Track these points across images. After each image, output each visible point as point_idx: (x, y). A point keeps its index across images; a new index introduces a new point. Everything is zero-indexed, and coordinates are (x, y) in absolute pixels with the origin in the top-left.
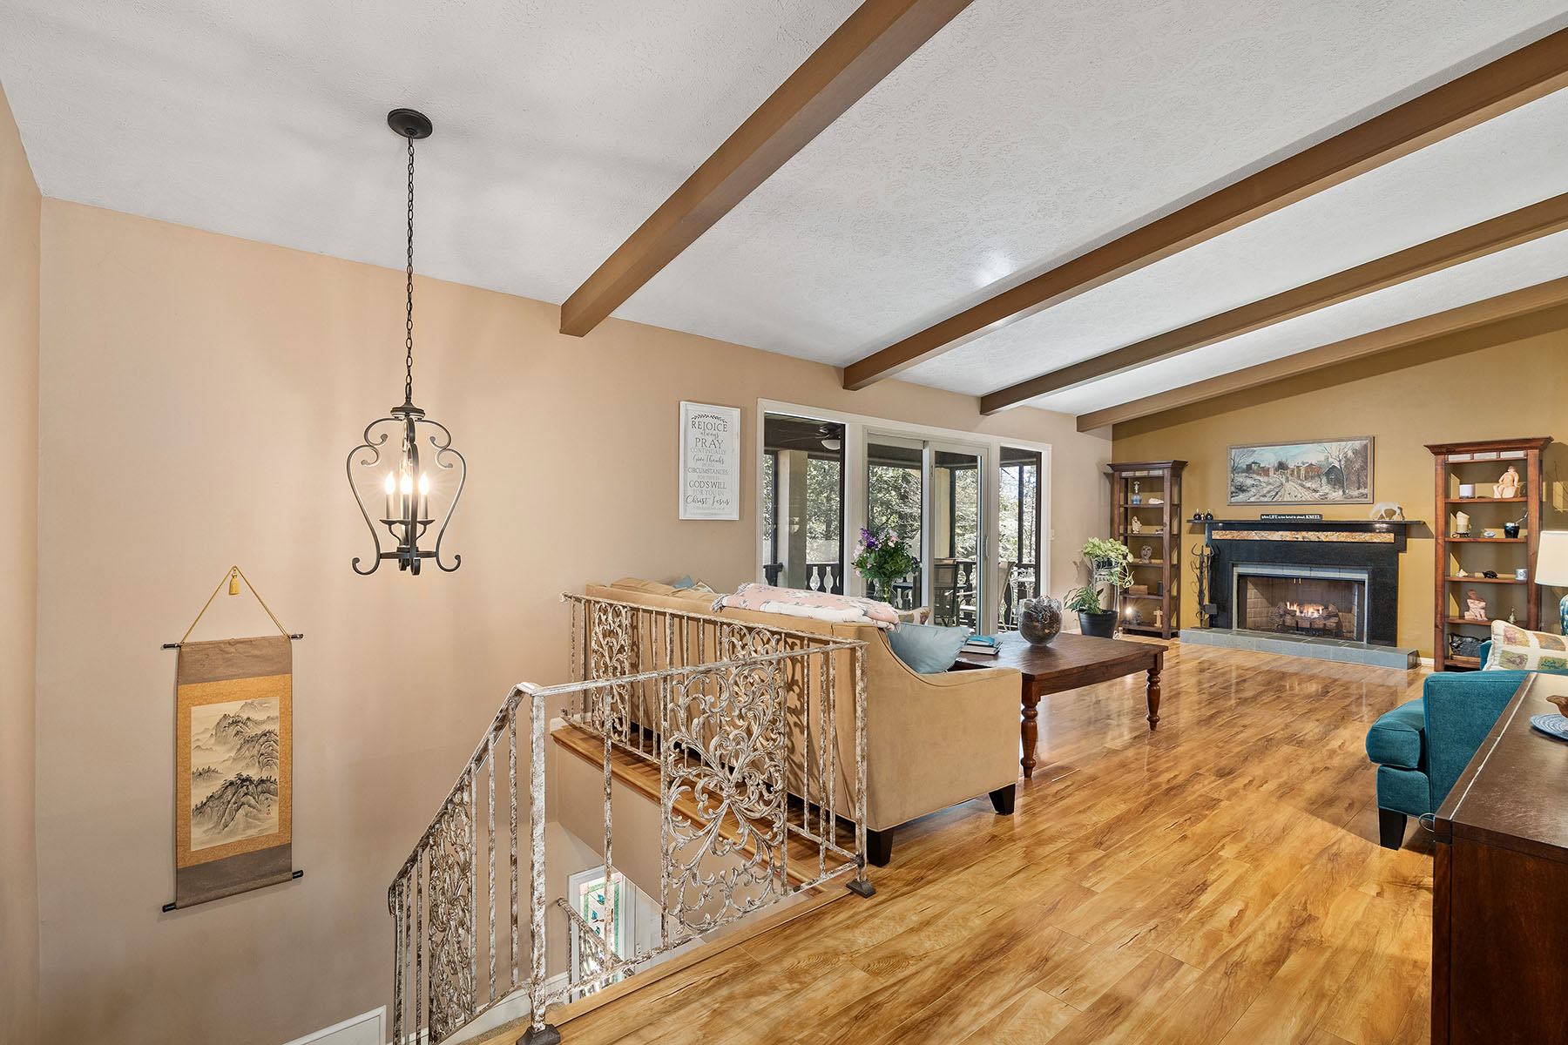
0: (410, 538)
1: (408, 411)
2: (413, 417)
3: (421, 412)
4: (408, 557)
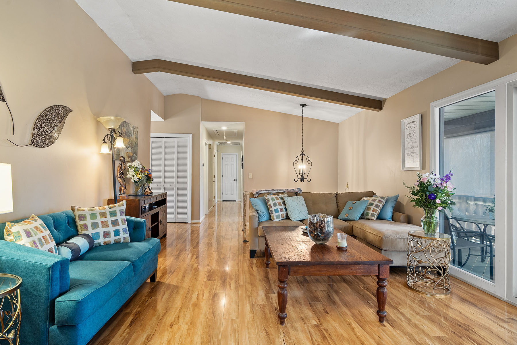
0: (302, 176)
1: (302, 154)
2: (303, 155)
3: (305, 154)
4: (302, 179)
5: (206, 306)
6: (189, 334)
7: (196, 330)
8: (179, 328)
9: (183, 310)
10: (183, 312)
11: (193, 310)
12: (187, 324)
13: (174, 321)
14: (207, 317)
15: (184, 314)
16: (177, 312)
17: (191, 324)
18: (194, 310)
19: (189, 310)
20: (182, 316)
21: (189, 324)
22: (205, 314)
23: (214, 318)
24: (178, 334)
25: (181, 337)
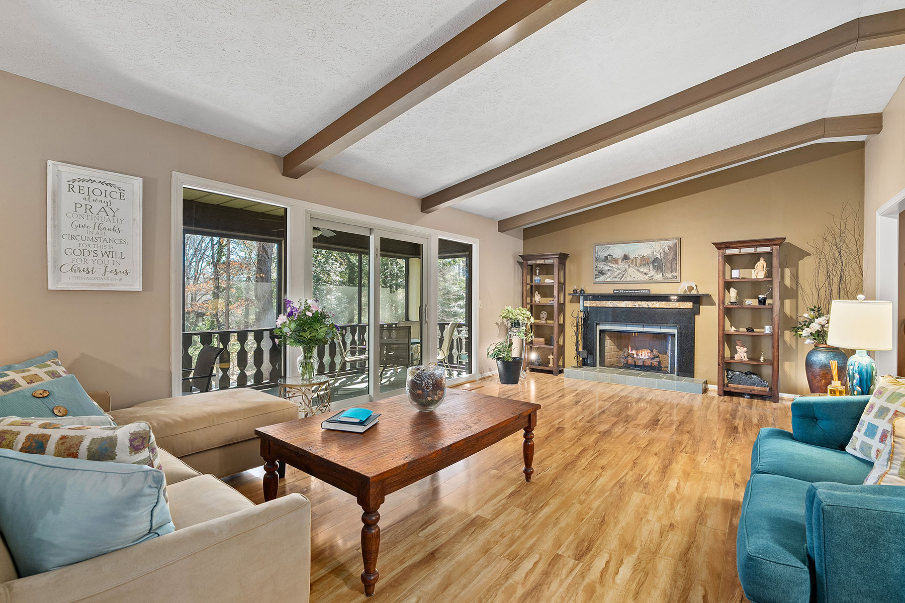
5: (610, 538)
6: (645, 508)
7: (635, 509)
8: (660, 519)
9: (654, 546)
10: (654, 541)
11: (635, 539)
12: (648, 521)
13: (668, 531)
14: (616, 520)
15: (652, 538)
16: (664, 545)
17: (642, 519)
18: (633, 540)
19: (642, 541)
20: (656, 535)
21: (644, 519)
22: (616, 524)
23: (605, 515)
24: (661, 511)
25: (657, 508)
